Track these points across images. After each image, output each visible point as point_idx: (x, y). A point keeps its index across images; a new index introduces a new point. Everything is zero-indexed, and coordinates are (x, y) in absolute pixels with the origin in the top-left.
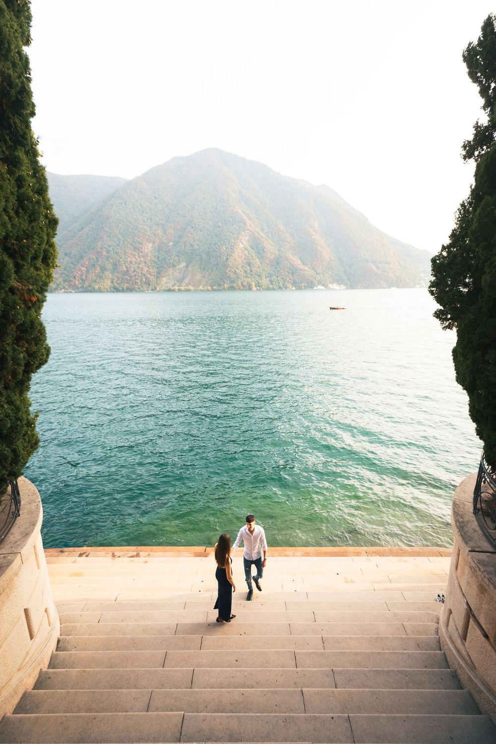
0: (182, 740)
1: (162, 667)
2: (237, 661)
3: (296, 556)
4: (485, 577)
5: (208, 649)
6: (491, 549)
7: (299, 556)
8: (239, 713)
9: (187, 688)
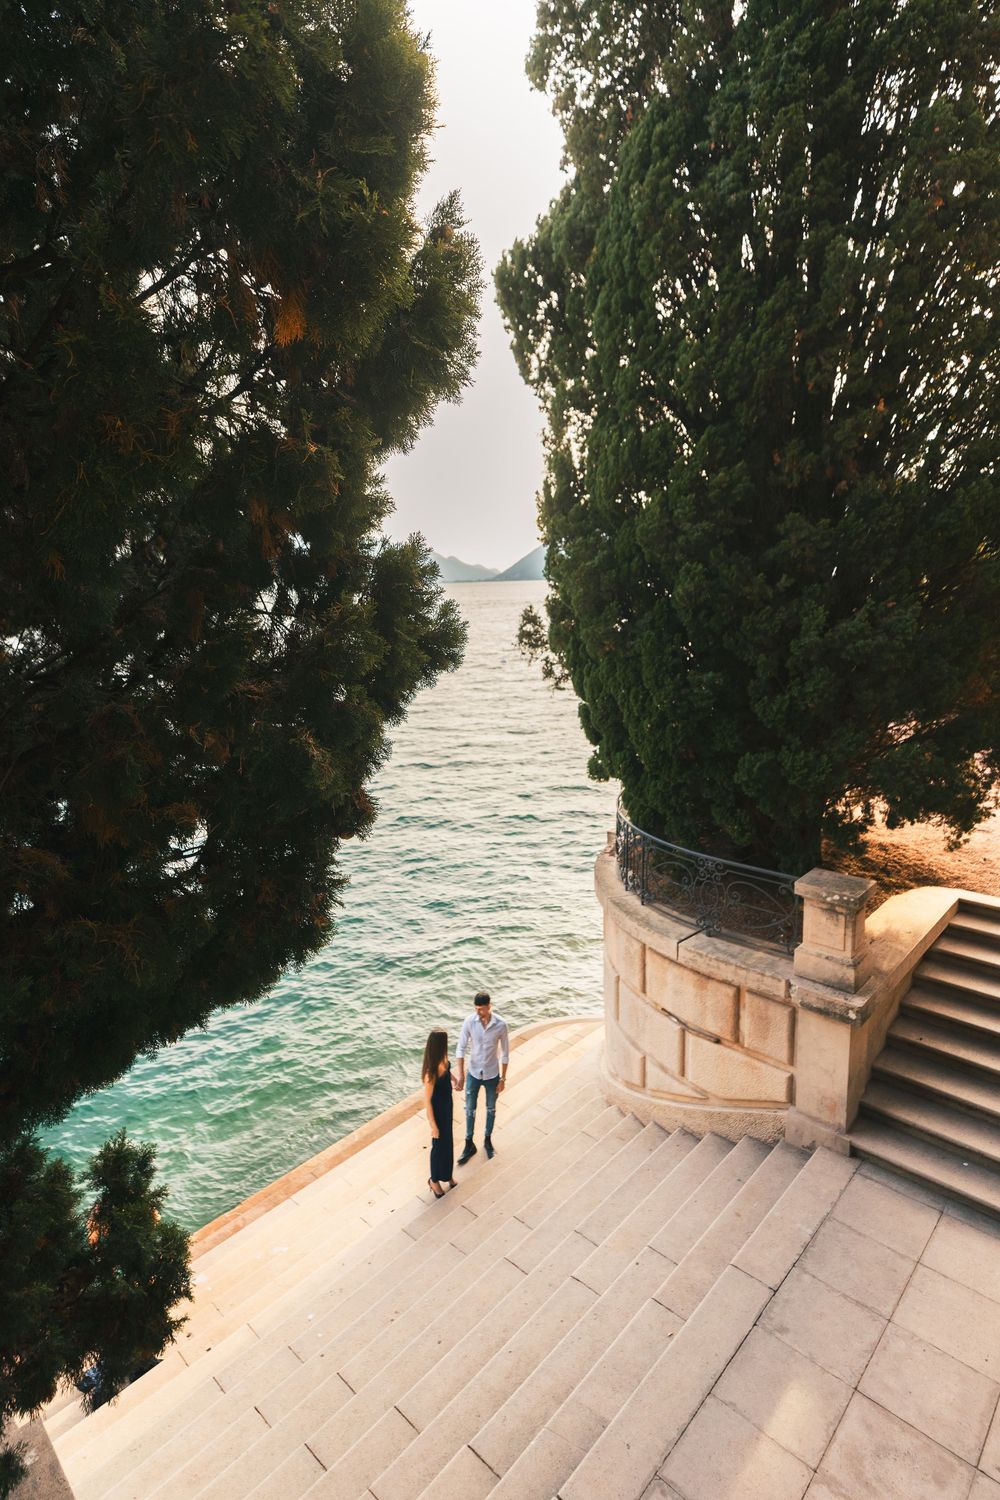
0: (500, 1473)
1: (322, 1471)
2: (439, 1343)
3: (321, 1175)
4: (710, 960)
5: (367, 1380)
6: (693, 932)
7: (326, 1172)
8: (528, 1375)
9: (412, 1439)
